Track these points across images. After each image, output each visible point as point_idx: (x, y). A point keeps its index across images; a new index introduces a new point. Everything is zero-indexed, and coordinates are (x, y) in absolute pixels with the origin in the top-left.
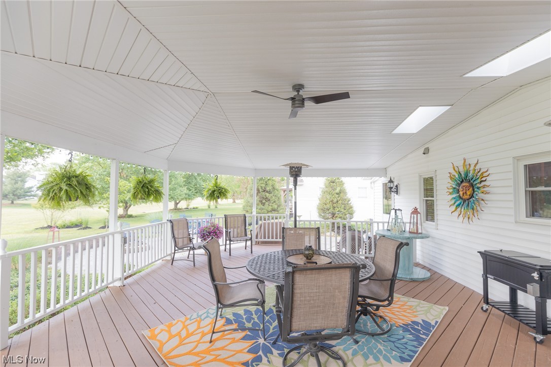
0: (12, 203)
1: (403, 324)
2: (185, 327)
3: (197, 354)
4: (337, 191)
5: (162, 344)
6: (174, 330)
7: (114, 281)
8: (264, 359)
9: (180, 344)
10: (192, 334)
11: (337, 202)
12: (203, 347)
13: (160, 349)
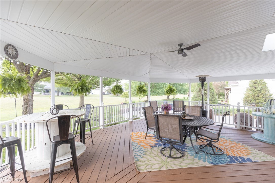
0: (118, 95)
1: (232, 156)
2: (142, 134)
3: (140, 140)
4: (259, 89)
5: (133, 136)
6: (138, 134)
7: (130, 119)
8: (158, 147)
9: (138, 137)
10: (142, 136)
11: (259, 96)
12: (143, 139)
13: (132, 137)
